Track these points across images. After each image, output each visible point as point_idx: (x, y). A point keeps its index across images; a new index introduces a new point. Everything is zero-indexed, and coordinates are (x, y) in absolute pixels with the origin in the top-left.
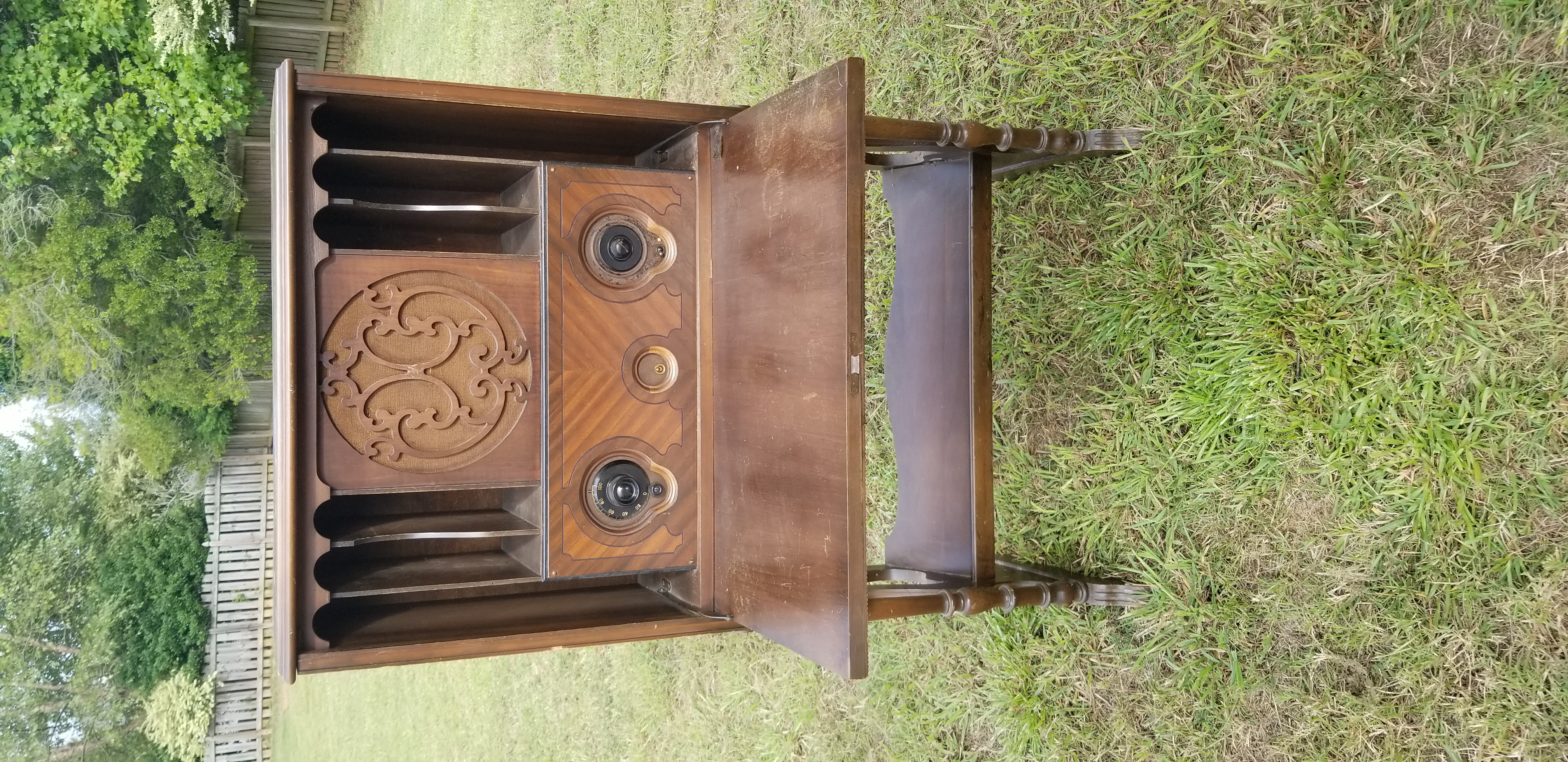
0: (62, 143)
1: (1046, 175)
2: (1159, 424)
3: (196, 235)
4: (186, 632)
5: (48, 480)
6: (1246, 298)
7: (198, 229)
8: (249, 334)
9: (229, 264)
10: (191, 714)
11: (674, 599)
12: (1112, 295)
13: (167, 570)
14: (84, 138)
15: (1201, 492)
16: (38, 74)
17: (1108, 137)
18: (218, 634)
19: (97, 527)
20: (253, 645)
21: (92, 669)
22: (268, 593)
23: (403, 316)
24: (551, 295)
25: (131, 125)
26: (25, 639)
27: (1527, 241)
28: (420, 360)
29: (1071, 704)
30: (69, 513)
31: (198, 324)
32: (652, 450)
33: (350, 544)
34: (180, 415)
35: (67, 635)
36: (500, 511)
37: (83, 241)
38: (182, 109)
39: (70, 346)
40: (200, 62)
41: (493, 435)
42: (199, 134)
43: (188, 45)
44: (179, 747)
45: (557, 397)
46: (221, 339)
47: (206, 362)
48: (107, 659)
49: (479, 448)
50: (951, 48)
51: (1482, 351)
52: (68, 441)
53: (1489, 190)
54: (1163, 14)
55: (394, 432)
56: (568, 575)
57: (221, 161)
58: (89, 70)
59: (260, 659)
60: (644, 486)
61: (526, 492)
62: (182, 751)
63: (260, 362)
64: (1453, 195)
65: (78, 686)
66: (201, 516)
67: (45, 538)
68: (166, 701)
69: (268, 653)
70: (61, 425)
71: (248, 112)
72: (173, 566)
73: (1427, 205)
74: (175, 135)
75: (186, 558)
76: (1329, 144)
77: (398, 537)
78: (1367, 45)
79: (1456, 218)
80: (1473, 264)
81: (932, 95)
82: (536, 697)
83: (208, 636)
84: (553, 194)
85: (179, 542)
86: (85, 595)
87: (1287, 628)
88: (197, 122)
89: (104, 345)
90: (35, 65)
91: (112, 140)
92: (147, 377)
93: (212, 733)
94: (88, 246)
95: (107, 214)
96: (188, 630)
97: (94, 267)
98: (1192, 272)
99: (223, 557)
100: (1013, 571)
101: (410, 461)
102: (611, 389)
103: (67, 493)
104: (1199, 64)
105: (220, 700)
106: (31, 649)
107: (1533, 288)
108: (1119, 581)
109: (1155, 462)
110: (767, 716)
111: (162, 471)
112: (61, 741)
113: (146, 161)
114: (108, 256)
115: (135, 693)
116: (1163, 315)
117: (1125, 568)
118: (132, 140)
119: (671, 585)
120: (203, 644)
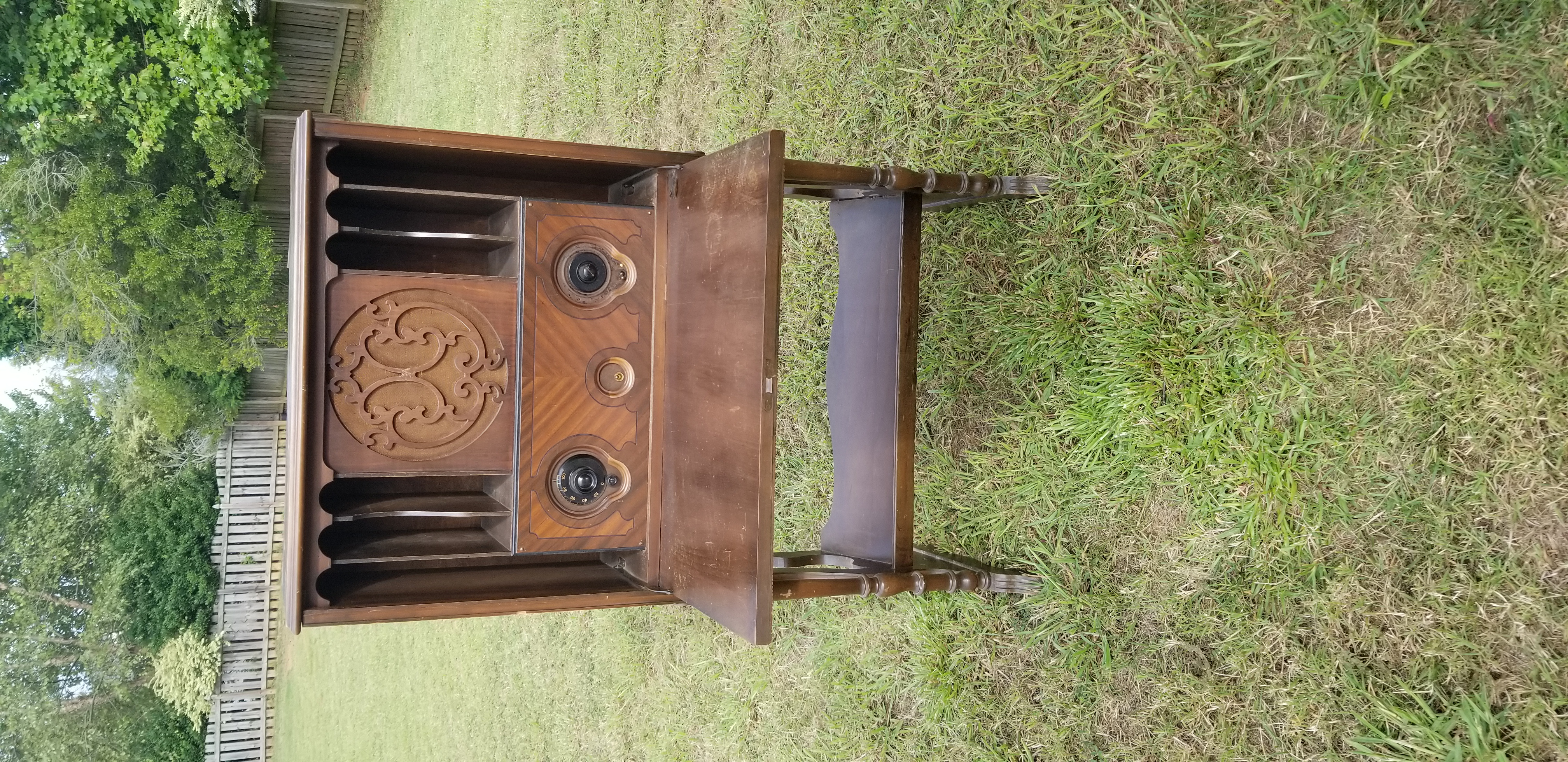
0: (87, 111)
1: (972, 211)
2: (1054, 436)
3: (214, 204)
4: (195, 592)
5: (64, 439)
6: (1124, 332)
7: (217, 199)
8: (263, 302)
9: (245, 234)
10: (198, 672)
11: (627, 575)
12: (1021, 321)
13: (178, 531)
14: (109, 107)
15: (1083, 497)
16: (65, 43)
17: (1021, 183)
18: (226, 595)
19: (111, 486)
20: (259, 606)
21: (103, 624)
22: (276, 556)
23: (400, 326)
24: (526, 312)
25: (155, 96)
26: (38, 593)
27: (1340, 299)
28: (413, 364)
29: (978, 678)
30: (84, 472)
31: (214, 292)
32: (609, 446)
33: (349, 519)
34: (194, 379)
35: (79, 591)
36: (481, 493)
37: (106, 207)
38: (204, 82)
39: (90, 310)
40: (222, 37)
41: (474, 429)
42: (220, 106)
43: (212, 19)
44: (186, 704)
45: (528, 399)
46: (236, 308)
47: (221, 330)
48: (118, 616)
49: (461, 440)
50: (901, 89)
51: (1302, 388)
52: (85, 401)
53: (1312, 253)
54: (1071, 78)
55: (388, 425)
56: (534, 551)
57: (241, 132)
58: (115, 41)
59: (266, 621)
60: (601, 477)
61: (501, 479)
62: (189, 707)
63: (274, 330)
64: (1285, 255)
65: (90, 640)
66: (213, 479)
67: (60, 495)
68: (174, 658)
69: (274, 615)
70: (79, 386)
71: (268, 87)
72: (184, 526)
73: (1266, 263)
74: (197, 107)
75: (197, 519)
76: (1194, 205)
77: (390, 514)
78: (1226, 121)
79: (1288, 274)
80: (1298, 315)
81: (885, 129)
82: (525, 663)
83: (216, 596)
84: (530, 225)
85: (190, 503)
86: (98, 552)
87: (1148, 617)
88: (218, 94)
89: (123, 310)
90: (62, 34)
91: (135, 110)
92: (164, 342)
93: (218, 692)
94: (110, 213)
95: (128, 181)
96: (197, 590)
97: (115, 233)
98: (1083, 306)
99: (233, 520)
100: (932, 560)
101: (402, 450)
102: (576, 393)
103: (82, 453)
104: (1097, 125)
105: (227, 659)
106: (44, 603)
107: (1344, 339)
108: (1016, 572)
109: (1049, 469)
110: (728, 685)
111: (175, 433)
112: (71, 694)
113: (169, 131)
114: (130, 223)
115: (144, 650)
116: (1060, 342)
117: (1022, 560)
118: (155, 111)
119: (625, 563)
120: (211, 604)
